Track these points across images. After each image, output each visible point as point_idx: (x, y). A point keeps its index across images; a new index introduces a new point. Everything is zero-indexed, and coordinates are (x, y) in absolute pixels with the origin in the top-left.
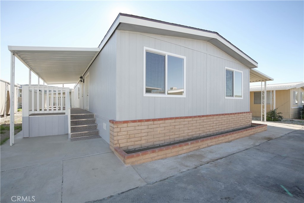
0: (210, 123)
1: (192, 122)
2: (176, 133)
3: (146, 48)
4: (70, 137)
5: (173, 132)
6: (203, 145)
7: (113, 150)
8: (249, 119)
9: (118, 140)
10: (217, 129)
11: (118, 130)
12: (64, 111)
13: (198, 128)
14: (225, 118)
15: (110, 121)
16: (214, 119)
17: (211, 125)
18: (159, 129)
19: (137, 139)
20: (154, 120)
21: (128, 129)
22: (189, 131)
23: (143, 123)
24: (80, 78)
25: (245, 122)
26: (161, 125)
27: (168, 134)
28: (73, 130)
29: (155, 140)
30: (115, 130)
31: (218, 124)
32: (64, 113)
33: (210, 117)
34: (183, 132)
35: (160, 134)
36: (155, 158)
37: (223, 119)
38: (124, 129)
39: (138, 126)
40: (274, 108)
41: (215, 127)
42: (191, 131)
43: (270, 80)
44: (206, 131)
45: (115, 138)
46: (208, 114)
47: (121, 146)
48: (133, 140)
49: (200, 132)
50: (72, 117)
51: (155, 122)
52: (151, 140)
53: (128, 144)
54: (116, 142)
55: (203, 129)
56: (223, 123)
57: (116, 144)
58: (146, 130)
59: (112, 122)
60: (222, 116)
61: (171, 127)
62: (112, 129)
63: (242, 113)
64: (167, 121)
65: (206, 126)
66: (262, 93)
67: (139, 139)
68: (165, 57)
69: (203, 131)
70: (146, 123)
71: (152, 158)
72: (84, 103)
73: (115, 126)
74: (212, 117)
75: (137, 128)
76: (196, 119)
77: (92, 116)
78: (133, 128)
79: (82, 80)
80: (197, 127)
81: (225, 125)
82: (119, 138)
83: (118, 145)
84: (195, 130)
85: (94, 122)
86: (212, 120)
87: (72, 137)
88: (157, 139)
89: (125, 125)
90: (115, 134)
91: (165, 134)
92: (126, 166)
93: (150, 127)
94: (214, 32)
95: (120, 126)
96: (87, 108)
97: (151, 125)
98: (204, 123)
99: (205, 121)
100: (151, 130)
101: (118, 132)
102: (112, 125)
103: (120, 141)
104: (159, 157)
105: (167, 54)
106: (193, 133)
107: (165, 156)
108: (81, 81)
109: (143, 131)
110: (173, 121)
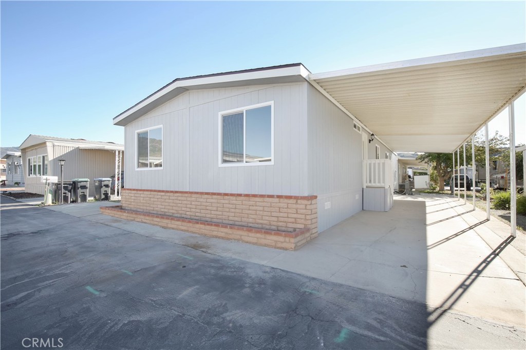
0: (185, 202)
13: (171, 206)
17: (188, 206)
31: (200, 207)
33: (186, 195)
37: (208, 200)
44: (180, 212)
49: (174, 211)
55: (177, 208)
69: (177, 210)
74: (189, 195)
81: (213, 212)
86: (189, 199)
94: (174, 81)
98: (178, 202)
99: (180, 198)
106: (166, 210)
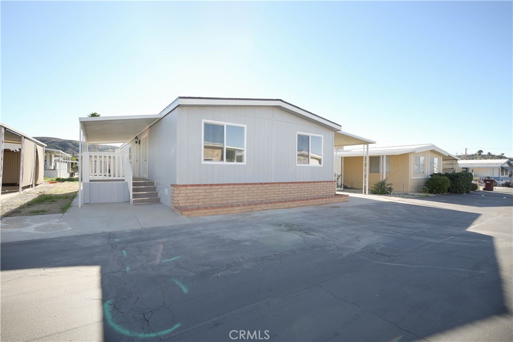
1: (253, 189)
2: (234, 198)
3: (203, 121)
4: (131, 202)
5: (230, 197)
6: (256, 208)
7: (174, 208)
8: (331, 190)
9: (178, 201)
10: (284, 198)
11: (178, 192)
12: (123, 178)
14: (294, 187)
15: (171, 185)
16: (280, 187)
18: (215, 194)
19: (195, 201)
20: (211, 185)
21: (187, 191)
22: (249, 197)
23: (200, 187)
24: (135, 138)
25: (325, 192)
26: (219, 190)
27: (225, 199)
28: (134, 196)
29: (212, 203)
30: (176, 192)
32: (124, 180)
34: (242, 198)
35: (217, 198)
36: (208, 214)
38: (183, 192)
39: (196, 189)
40: (384, 178)
41: (281, 195)
42: (251, 197)
43: (371, 143)
45: (175, 199)
46: (273, 181)
47: (181, 205)
48: (190, 201)
50: (134, 184)
51: (213, 187)
52: (208, 203)
53: (187, 204)
54: (176, 202)
56: (292, 192)
57: (176, 204)
58: (204, 194)
59: (173, 185)
60: (290, 184)
61: (228, 192)
62: (173, 191)
63: (321, 182)
64: (224, 187)
65: (270, 193)
66: (364, 158)
67: (197, 201)
68: (223, 126)
70: (204, 187)
71: (204, 213)
72: (140, 170)
73: (175, 189)
75: (195, 191)
76: (257, 186)
77: (152, 183)
78: (191, 191)
79: (138, 141)
80: (259, 194)
82: (179, 198)
83: (178, 205)
84: (256, 197)
85: (154, 189)
87: (134, 203)
88: (215, 202)
89: (184, 188)
90: (176, 195)
91: (222, 198)
92: (182, 216)
93: (207, 191)
95: (180, 189)
96: (146, 176)
97: (208, 189)
100: (209, 194)
101: (178, 194)
102: (173, 188)
103: (179, 202)
104: (211, 213)
105: (225, 124)
107: (216, 213)
108: (136, 142)
109: (200, 194)
110: (232, 186)
